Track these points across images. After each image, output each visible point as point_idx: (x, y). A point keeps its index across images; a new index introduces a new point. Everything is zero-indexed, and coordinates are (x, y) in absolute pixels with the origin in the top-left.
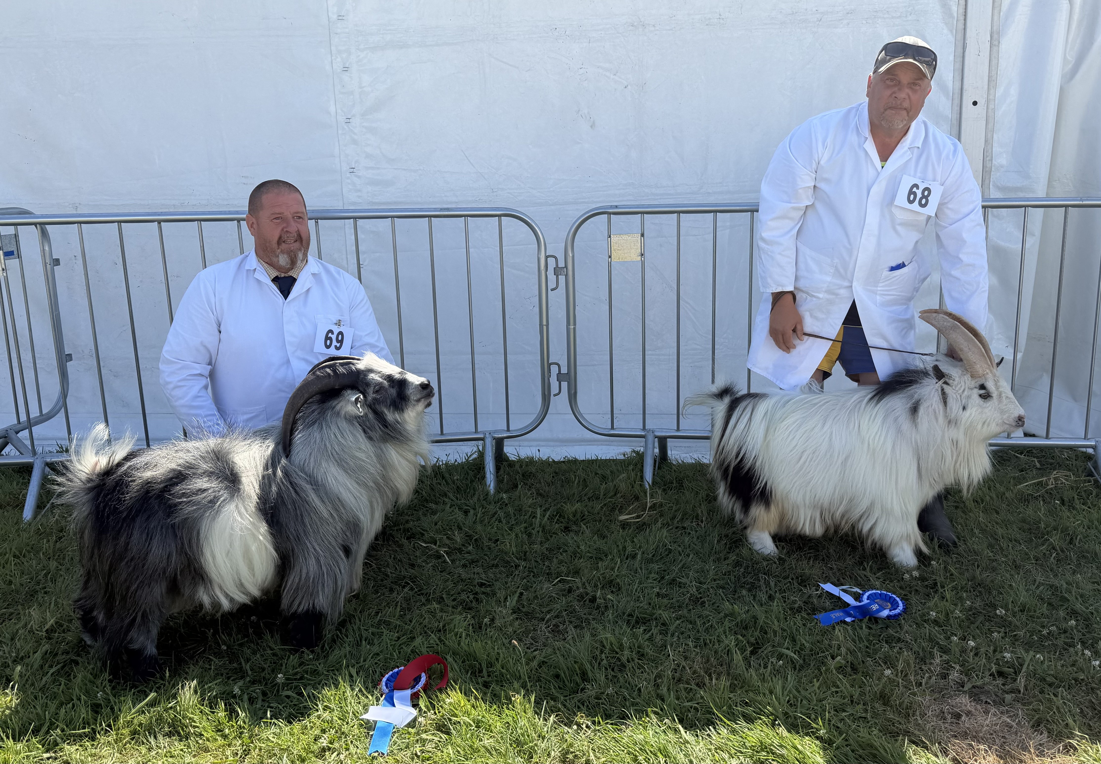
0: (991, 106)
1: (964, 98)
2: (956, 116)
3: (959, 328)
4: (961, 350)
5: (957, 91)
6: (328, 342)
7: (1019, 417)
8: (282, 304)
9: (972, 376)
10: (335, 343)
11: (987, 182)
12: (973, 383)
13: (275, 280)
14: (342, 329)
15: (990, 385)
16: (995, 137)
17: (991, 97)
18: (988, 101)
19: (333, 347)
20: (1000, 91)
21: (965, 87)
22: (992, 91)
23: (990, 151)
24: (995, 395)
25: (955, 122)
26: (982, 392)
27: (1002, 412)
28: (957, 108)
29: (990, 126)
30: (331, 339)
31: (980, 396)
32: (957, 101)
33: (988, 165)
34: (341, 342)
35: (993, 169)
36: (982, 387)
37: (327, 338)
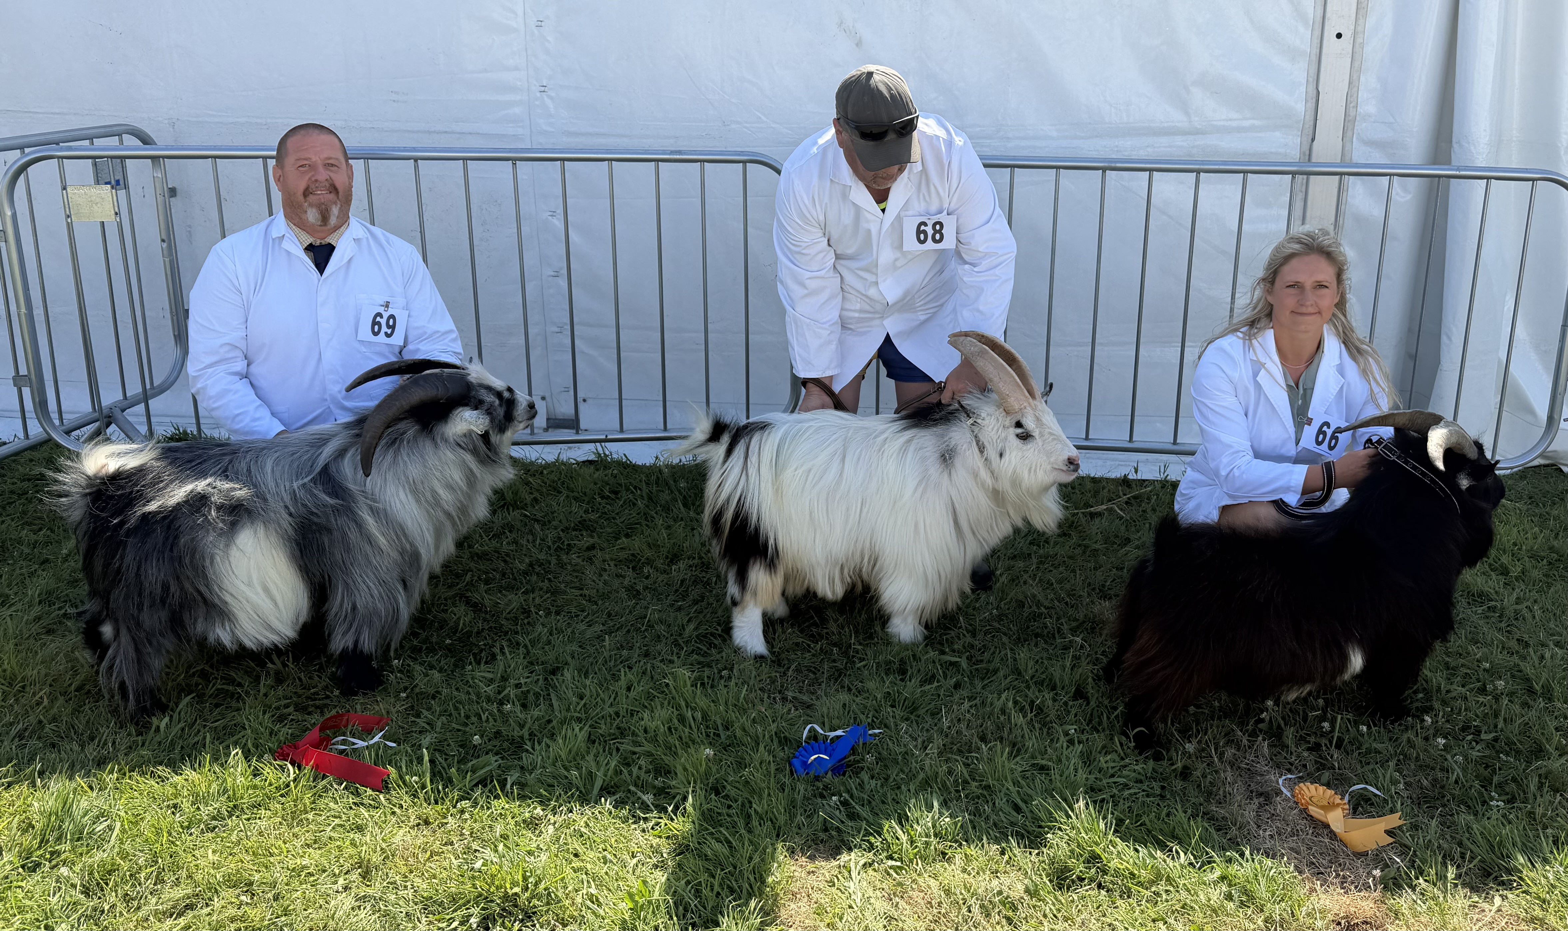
0: (1359, 40)
1: (1326, 28)
2: (1316, 51)
3: (987, 352)
4: (991, 380)
5: (1319, 19)
6: (376, 328)
7: (1069, 459)
8: (317, 281)
9: (1007, 412)
10: (384, 329)
11: (1349, 134)
12: (1008, 422)
13: (310, 248)
14: (391, 311)
15: (1029, 423)
16: (1362, 79)
17: (1360, 29)
18: (1355, 34)
19: (382, 333)
20: (1371, 21)
21: (1328, 15)
22: (1361, 21)
23: (1355, 95)
24: (1036, 434)
25: (1314, 58)
26: (1019, 431)
27: (1049, 454)
28: (1316, 41)
29: (1357, 64)
30: (379, 324)
31: (1017, 435)
32: (1317, 33)
33: (1352, 113)
34: (393, 328)
35: (1358, 118)
36: (1019, 425)
37: (374, 323)
